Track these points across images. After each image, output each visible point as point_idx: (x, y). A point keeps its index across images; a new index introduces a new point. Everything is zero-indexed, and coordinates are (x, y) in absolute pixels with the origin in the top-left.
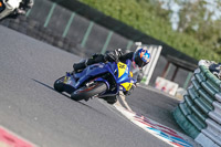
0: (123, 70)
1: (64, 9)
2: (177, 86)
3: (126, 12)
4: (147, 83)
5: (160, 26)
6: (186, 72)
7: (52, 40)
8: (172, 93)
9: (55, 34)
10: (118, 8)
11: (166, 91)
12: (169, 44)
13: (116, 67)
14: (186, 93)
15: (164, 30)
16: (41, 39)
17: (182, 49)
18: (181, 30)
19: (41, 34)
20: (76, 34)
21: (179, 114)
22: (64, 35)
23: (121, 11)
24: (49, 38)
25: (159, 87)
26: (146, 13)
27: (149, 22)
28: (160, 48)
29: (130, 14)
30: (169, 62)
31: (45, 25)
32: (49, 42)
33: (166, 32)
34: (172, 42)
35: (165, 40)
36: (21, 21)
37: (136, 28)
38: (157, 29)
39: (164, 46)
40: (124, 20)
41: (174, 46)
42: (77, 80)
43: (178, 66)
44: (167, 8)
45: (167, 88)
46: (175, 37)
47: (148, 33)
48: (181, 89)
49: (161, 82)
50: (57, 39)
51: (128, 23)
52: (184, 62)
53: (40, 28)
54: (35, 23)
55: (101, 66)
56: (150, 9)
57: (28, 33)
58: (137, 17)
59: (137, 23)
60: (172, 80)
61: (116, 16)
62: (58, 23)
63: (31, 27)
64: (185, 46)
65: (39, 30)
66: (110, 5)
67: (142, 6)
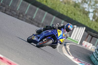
0: (60, 33)
1: (42, 11)
2: (92, 45)
3: (69, 12)
4: (79, 43)
5: (85, 18)
6: (96, 39)
7: (37, 24)
8: (90, 48)
9: (38, 22)
10: (66, 10)
11: (87, 47)
12: (88, 26)
13: (57, 32)
14: (96, 48)
15: (86, 20)
16: (32, 23)
17: (94, 29)
18: (94, 20)
19: (32, 21)
20: (47, 22)
21: (93, 57)
22: (42, 22)
23: (67, 12)
24: (35, 23)
25: (84, 45)
26: (78, 13)
27: (80, 17)
28: (85, 28)
29: (71, 13)
30: (89, 34)
31: (34, 18)
32: (35, 25)
33: (87, 21)
34: (90, 25)
35: (87, 25)
36: (23, 16)
37: (74, 19)
38: (83, 19)
39: (86, 27)
40: (69, 15)
41: (91, 27)
42: (39, 38)
43: (93, 36)
44: (88, 11)
45: (88, 46)
46: (91, 23)
47: (79, 21)
48: (94, 46)
49: (85, 43)
50: (39, 24)
51: (70, 17)
52: (95, 34)
53: (31, 19)
54: (29, 17)
55: (50, 32)
56: (80, 11)
57: (26, 21)
58: (75, 14)
59: (74, 17)
60: (90, 42)
61: (65, 14)
62: (40, 17)
63: (28, 18)
64: (96, 27)
65: (31, 20)
66: (63, 9)
67: (77, 10)
